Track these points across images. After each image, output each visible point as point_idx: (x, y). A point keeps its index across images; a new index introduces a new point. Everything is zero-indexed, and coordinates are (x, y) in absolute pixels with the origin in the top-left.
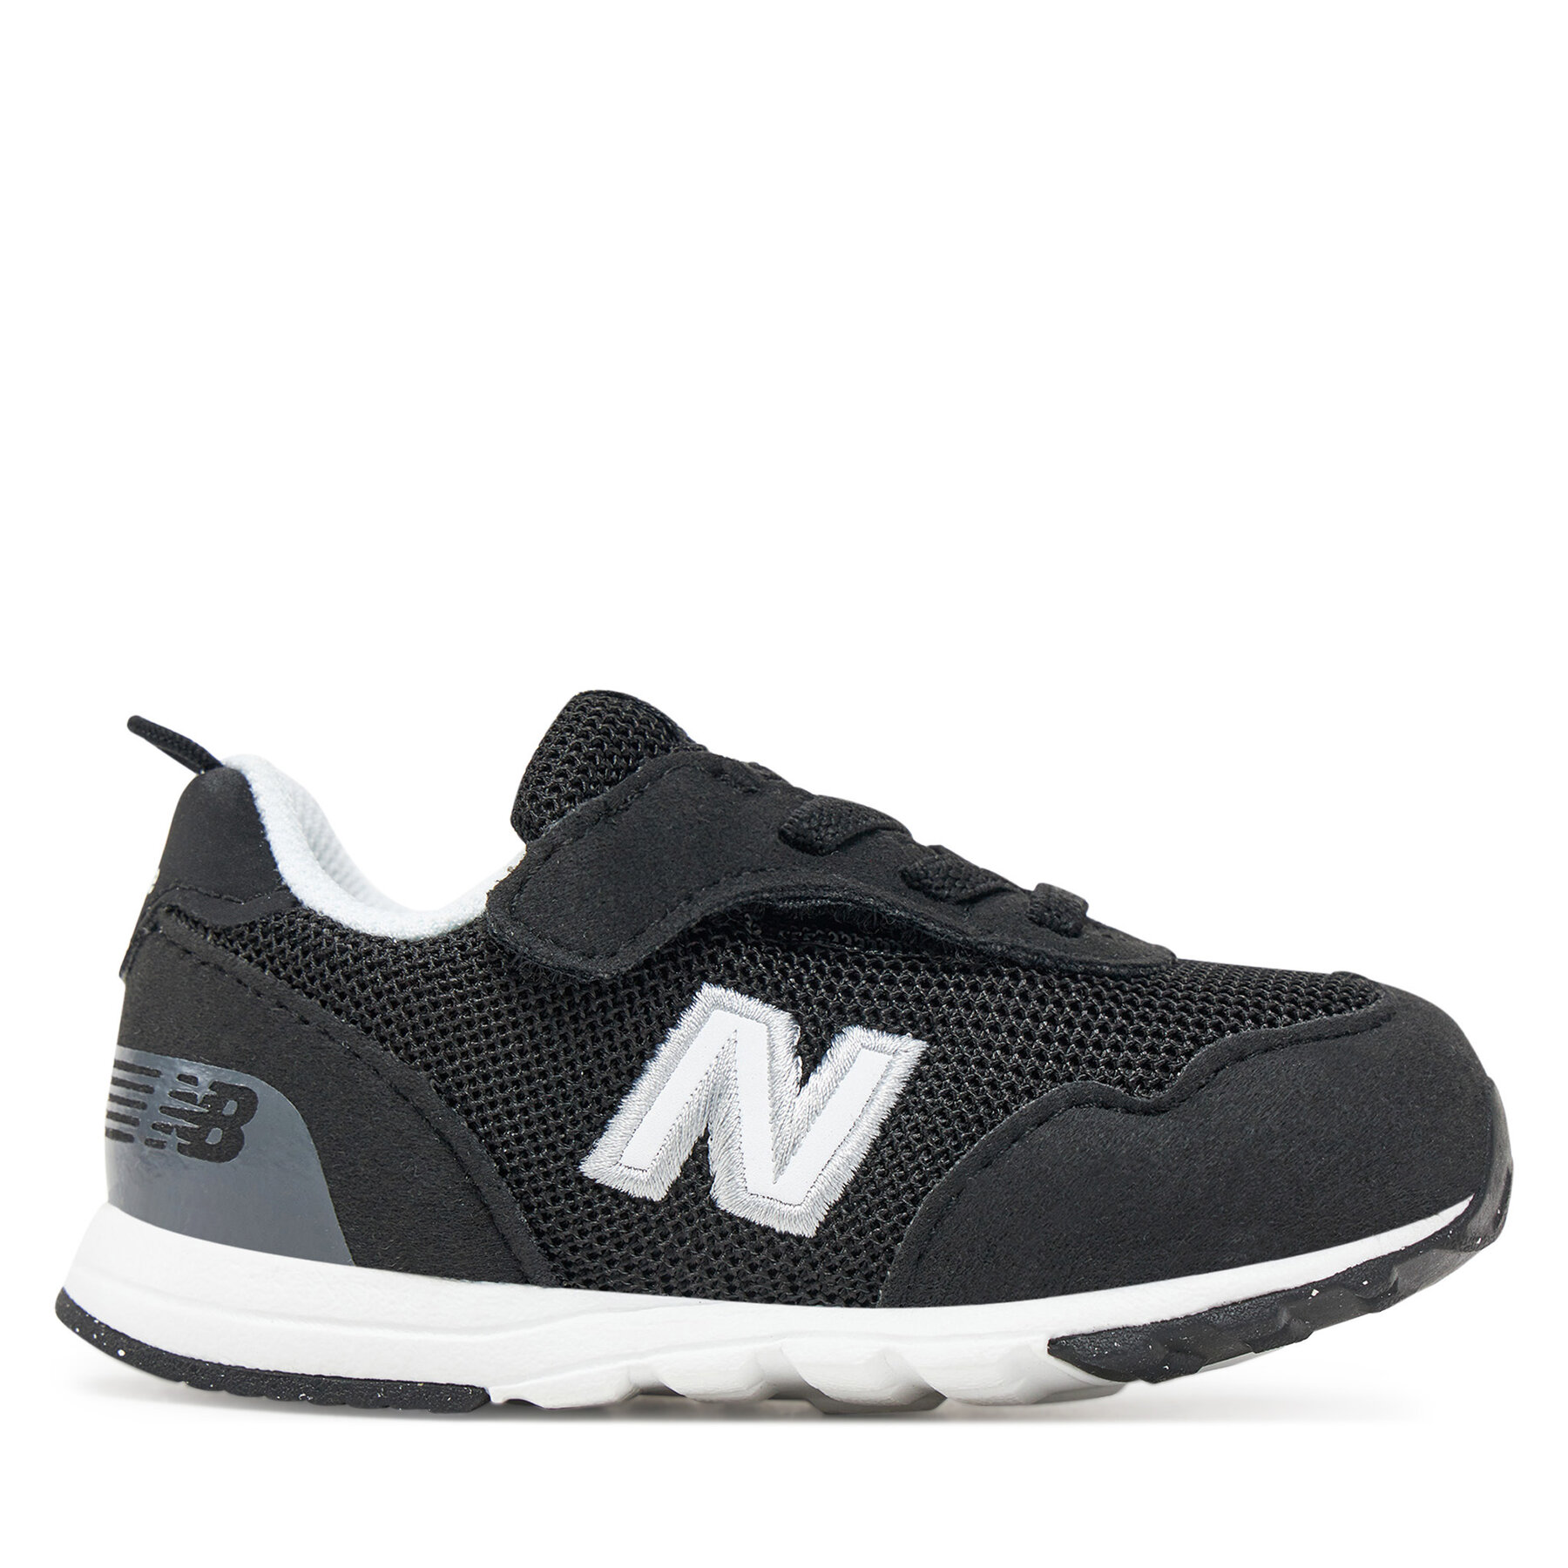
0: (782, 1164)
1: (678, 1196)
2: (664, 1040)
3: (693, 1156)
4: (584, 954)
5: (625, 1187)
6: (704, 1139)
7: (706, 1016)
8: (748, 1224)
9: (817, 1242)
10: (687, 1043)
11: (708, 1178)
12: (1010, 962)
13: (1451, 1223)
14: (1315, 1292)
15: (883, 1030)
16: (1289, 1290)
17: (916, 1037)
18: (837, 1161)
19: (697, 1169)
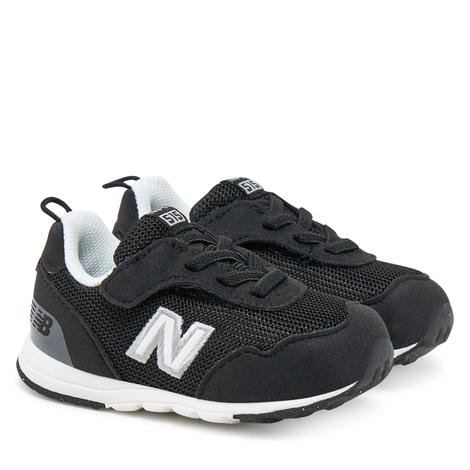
0: (173, 359)
1: (149, 363)
2: (148, 322)
3: (153, 353)
4: (123, 301)
5: (137, 359)
6: (156, 349)
7: (159, 316)
8: (165, 373)
9: (181, 380)
10: (153, 323)
11: (156, 359)
12: (241, 307)
13: (348, 390)
14: (303, 409)
15: (204, 323)
16: (297, 408)
17: (213, 326)
18: (187, 360)
19: (154, 357)
